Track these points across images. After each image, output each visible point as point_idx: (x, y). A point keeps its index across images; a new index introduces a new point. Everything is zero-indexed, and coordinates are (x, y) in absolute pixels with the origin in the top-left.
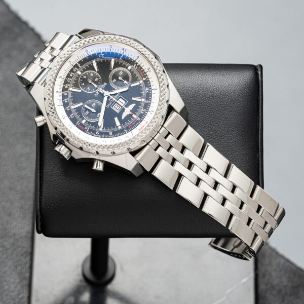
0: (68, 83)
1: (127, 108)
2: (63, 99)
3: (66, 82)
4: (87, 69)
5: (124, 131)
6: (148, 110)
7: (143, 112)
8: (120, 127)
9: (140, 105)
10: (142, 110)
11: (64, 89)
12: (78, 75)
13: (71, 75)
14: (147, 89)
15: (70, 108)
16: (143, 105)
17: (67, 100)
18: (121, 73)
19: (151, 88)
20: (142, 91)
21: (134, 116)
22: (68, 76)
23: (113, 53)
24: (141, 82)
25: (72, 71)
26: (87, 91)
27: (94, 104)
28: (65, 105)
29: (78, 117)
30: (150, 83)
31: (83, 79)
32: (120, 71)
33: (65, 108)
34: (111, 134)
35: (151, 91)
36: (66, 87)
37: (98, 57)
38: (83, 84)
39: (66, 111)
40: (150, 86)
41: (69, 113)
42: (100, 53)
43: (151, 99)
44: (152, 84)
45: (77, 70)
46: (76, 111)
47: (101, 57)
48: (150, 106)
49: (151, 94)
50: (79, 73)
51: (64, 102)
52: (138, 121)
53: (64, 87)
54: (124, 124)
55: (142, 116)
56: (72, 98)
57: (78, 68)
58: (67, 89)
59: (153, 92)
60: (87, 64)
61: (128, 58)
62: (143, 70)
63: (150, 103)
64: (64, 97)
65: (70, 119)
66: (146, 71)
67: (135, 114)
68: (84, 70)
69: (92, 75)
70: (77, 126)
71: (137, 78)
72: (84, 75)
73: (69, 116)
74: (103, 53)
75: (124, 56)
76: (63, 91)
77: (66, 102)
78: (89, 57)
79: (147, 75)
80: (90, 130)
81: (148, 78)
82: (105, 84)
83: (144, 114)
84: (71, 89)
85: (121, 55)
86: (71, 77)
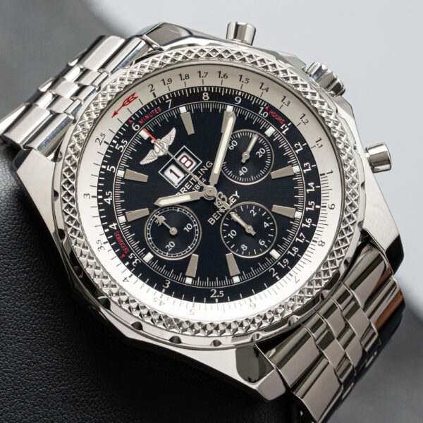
0: (303, 230)
1: (161, 154)
2: (318, 192)
3: (309, 233)
4: (254, 263)
5: (173, 98)
6: (109, 148)
7: (120, 144)
8: (183, 109)
9: (128, 162)
10: (125, 147)
11: (314, 215)
12: (277, 249)
13: (295, 249)
14: (108, 200)
15: (303, 168)
16: (122, 162)
17: (308, 187)
18: (171, 245)
19: (99, 200)
20: (122, 196)
21: (144, 134)
22: (303, 248)
23: (188, 298)
24: (122, 219)
25: (294, 261)
26: (257, 208)
27: (241, 173)
28: (314, 176)
29: (284, 144)
30: (101, 214)
31: (266, 238)
32: (174, 251)
33: (315, 169)
34: (206, 96)
35: (99, 194)
36: (309, 221)
37: (225, 290)
38: (266, 225)
39: (313, 161)
40: (100, 207)
41: (307, 156)
42: (222, 300)
43: (101, 175)
44: (96, 212)
45: (281, 261)
46: (288, 158)
47: (218, 290)
48: (105, 158)
49: (99, 187)
50: (275, 254)
51: (317, 182)
52: (136, 122)
53: (315, 221)
54: (171, 118)
55: (126, 132)
56: (297, 192)
57: (277, 267)
58: (307, 215)
59: (94, 192)
60: (255, 274)
61: (151, 284)
62: (114, 248)
63: (103, 164)
64: (316, 197)
65: (303, 140)
66: (108, 246)
67: (142, 139)
68: (262, 260)
69: (244, 247)
70: (287, 121)
71: (131, 231)
72: (264, 249)
73: (307, 149)
74: (212, 301)
75: (159, 289)
76: (317, 211)
77: (311, 184)
78: (247, 293)
79: (107, 234)
80: (256, 108)
81: (105, 227)
82: (211, 221)
83: (121, 137)
84: (298, 215)
85: (168, 292)
86: (296, 244)
